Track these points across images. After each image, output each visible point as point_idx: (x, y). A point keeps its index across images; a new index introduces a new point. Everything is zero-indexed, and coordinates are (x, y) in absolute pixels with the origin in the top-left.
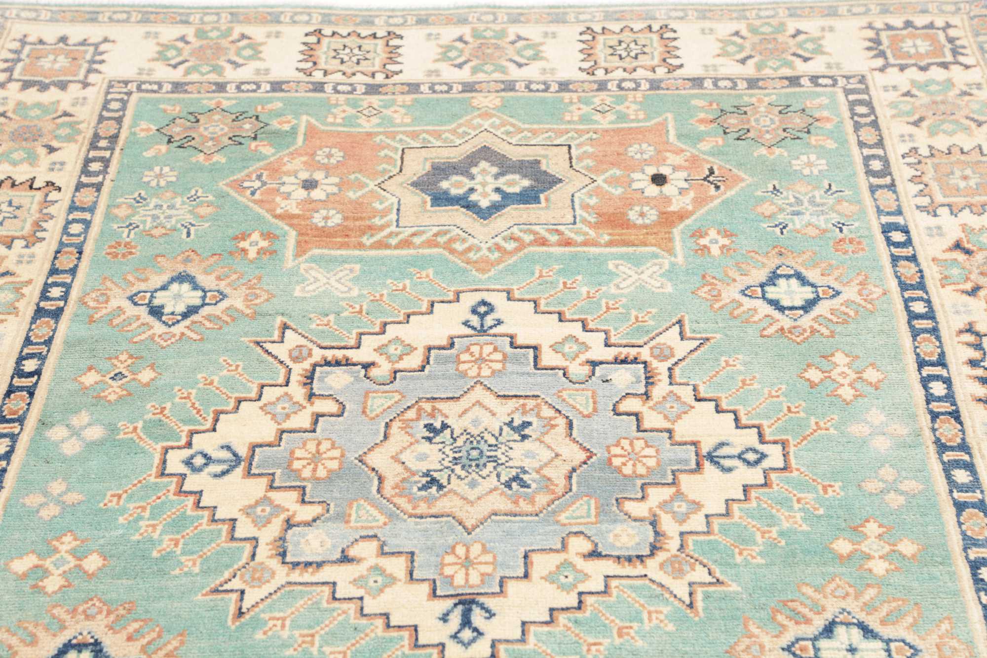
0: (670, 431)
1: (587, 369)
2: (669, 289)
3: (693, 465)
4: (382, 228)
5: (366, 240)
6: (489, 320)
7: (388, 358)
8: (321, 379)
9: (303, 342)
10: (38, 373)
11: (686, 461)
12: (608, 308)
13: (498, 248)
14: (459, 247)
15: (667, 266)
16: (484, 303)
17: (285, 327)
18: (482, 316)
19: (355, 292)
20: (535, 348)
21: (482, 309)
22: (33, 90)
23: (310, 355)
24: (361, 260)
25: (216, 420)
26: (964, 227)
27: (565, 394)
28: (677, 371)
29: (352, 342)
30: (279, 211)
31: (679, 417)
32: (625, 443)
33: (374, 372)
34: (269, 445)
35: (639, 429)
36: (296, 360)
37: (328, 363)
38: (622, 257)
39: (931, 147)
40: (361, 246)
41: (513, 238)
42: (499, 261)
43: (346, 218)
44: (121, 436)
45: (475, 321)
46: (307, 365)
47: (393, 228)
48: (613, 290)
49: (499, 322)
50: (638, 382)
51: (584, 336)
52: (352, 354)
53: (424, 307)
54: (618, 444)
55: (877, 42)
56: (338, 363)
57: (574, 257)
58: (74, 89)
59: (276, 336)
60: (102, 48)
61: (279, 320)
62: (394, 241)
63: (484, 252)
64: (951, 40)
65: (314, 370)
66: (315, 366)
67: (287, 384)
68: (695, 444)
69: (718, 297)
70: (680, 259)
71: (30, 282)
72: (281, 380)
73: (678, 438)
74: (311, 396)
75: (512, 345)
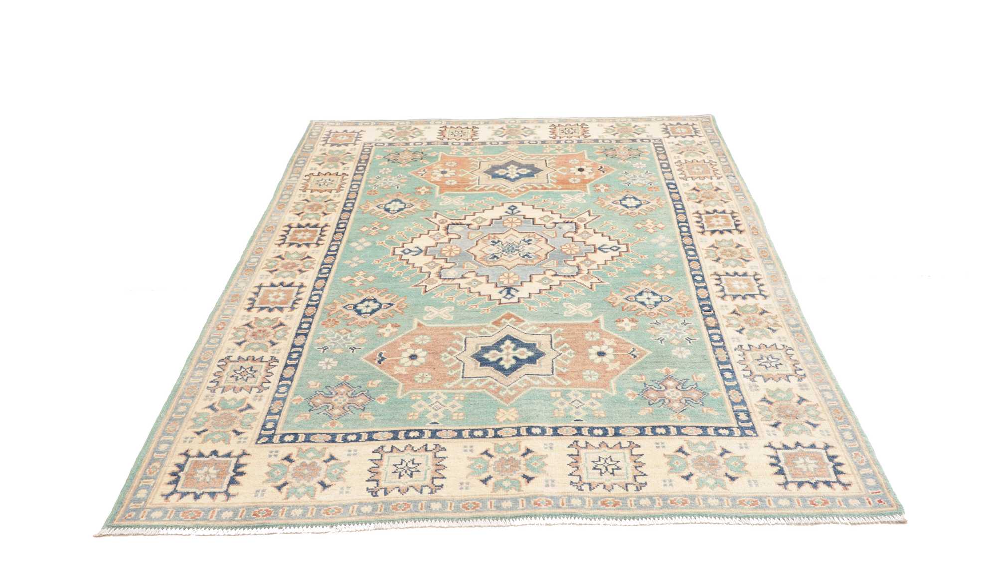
0: (584, 242)
1: (553, 225)
2: (585, 201)
3: (593, 251)
4: (472, 185)
5: (466, 189)
6: (515, 211)
7: (477, 222)
8: (451, 229)
9: (444, 218)
10: (345, 228)
11: (591, 250)
12: (561, 207)
13: (518, 190)
14: (503, 190)
15: (584, 195)
16: (513, 206)
17: (436, 214)
18: (512, 210)
19: (463, 204)
20: (533, 219)
21: (513, 208)
22: (335, 146)
23: (447, 222)
24: (465, 195)
25: (413, 240)
26: (697, 183)
27: (545, 232)
28: (587, 225)
29: (463, 218)
30: (432, 180)
31: (588, 238)
32: (568, 245)
33: (471, 227)
34: (433, 247)
35: (573, 241)
36: (441, 223)
37: (454, 224)
38: (567, 193)
39: (686, 160)
40: (465, 191)
41: (524, 187)
42: (518, 194)
43: (458, 182)
44: (377, 245)
45: (510, 211)
46: (446, 224)
47: (477, 185)
48: (563, 202)
49: (519, 212)
50: (573, 228)
51: (552, 215)
52: (463, 222)
53: (490, 208)
54: (565, 245)
55: (666, 129)
56: (457, 224)
57: (547, 193)
58: (351, 146)
59: (433, 216)
60: (361, 133)
61: (434, 212)
62: (477, 189)
63: (513, 191)
64: (694, 129)
65: (448, 226)
66: (449, 225)
67: (438, 230)
68: (594, 245)
69: (603, 204)
70: (589, 193)
71: (339, 202)
72: (436, 229)
73: (587, 244)
74: (448, 233)
75: (524, 218)
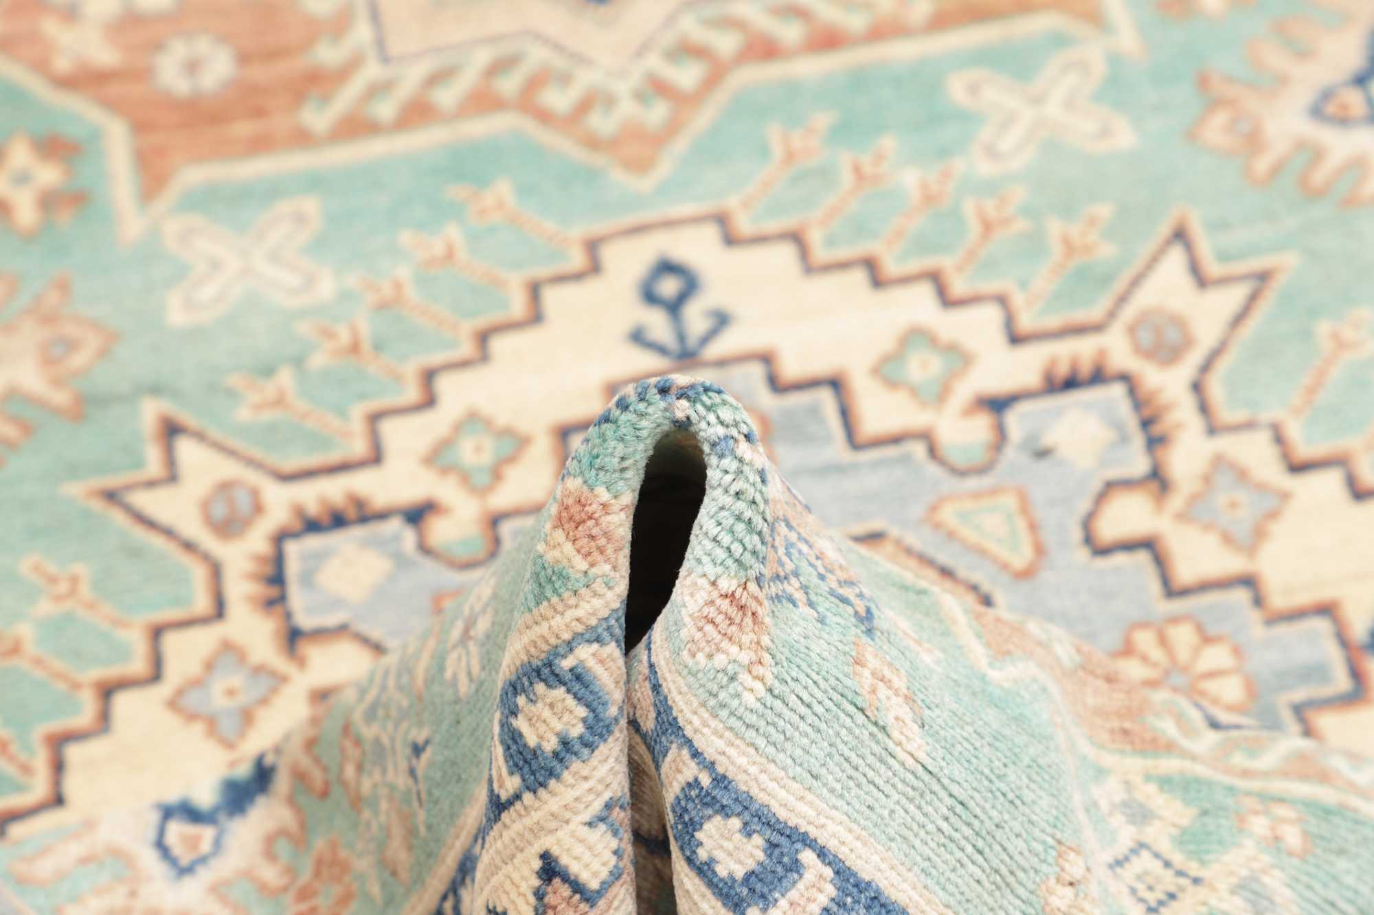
0: (1249, 581)
1: (983, 425)
2: (1125, 136)
3: (1342, 682)
4: (343, 75)
5: (315, 118)
6: (696, 317)
7: (466, 480)
8: (307, 580)
9: (231, 469)
11: (1316, 672)
12: (988, 227)
13: (658, 88)
14: (558, 100)
15: (1100, 67)
16: (667, 267)
17: (170, 431)
18: (674, 307)
19: (327, 287)
20: (836, 384)
21: (669, 287)
23: (258, 507)
24: (315, 183)
27: (948, 515)
28: (1216, 389)
29: (358, 447)
31: (1259, 534)
32: (1145, 640)
33: (440, 532)
35: (1171, 590)
36: (225, 530)
37: (312, 525)
38: (979, 58)
40: (304, 138)
41: (687, 50)
42: (672, 128)
43: (244, 59)
45: (658, 324)
46: (257, 542)
47: (375, 69)
48: (985, 169)
49: (721, 320)
50: (1124, 439)
51: (950, 325)
52: (368, 485)
53: (517, 305)
54: (1128, 650)
56: (338, 520)
57: (859, 80)
59: (153, 463)
61: (148, 411)
62: (386, 110)
63: (627, 108)
65: (281, 553)
66: (279, 539)
67: (220, 611)
68: (1326, 610)
69: (1256, 139)
72: (200, 603)
73: (1278, 600)
74: (293, 639)
75: (776, 384)
